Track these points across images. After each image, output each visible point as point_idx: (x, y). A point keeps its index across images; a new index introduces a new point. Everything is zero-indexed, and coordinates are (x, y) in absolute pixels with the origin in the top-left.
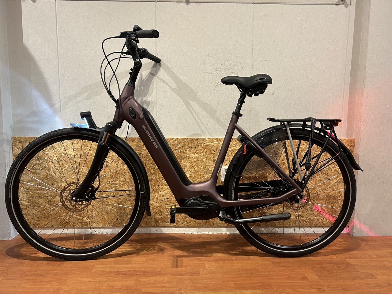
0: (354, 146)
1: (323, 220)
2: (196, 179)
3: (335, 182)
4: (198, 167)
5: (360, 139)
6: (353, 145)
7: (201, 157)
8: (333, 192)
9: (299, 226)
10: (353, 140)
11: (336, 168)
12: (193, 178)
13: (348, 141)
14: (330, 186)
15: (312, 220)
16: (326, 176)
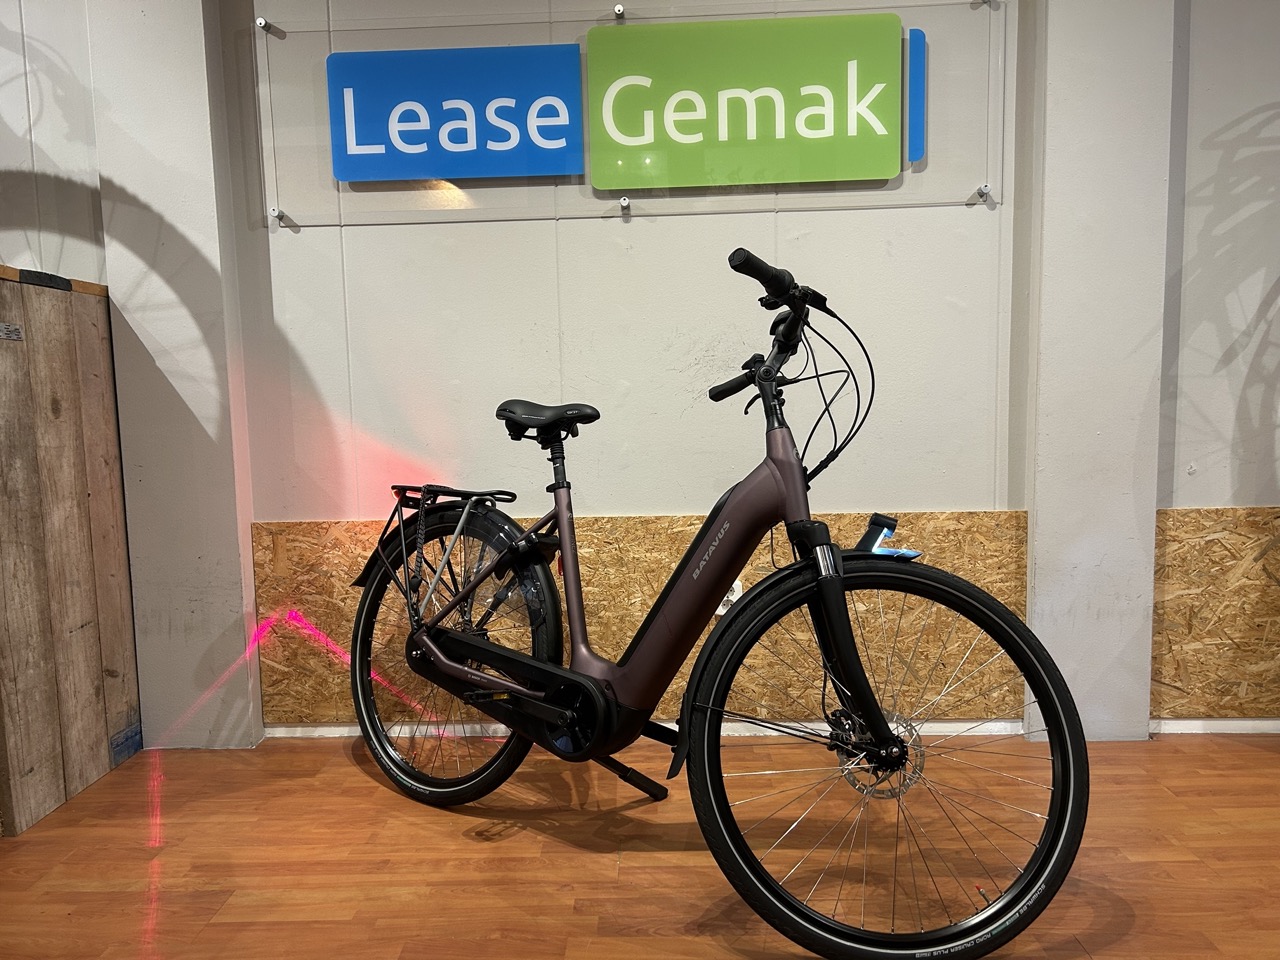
5: (1035, 513)
6: (1024, 527)
7: (667, 560)
10: (1024, 514)
13: (1011, 516)
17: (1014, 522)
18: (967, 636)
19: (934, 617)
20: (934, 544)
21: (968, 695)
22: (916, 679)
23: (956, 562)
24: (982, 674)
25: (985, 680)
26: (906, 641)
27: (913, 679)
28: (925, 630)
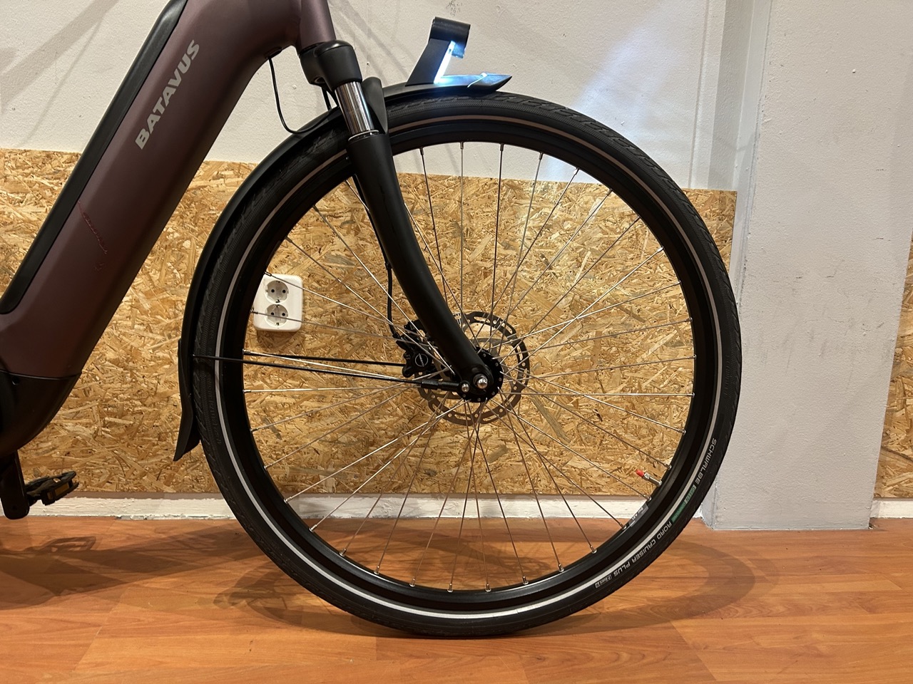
0: (731, 218)
1: (617, 473)
2: (159, 317)
3: (662, 343)
4: (164, 272)
5: (752, 190)
6: (729, 215)
7: (176, 235)
8: (654, 378)
9: (536, 495)
10: (731, 196)
11: (669, 295)
12: (146, 313)
13: (713, 198)
14: (644, 356)
15: (580, 474)
16: (634, 321)
17: (716, 208)
18: (636, 375)
19: (591, 344)
20: (600, 235)
21: (630, 462)
22: (560, 436)
23: (629, 263)
24: (653, 432)
25: (656, 441)
26: (549, 380)
27: (554, 436)
28: (577, 365)
